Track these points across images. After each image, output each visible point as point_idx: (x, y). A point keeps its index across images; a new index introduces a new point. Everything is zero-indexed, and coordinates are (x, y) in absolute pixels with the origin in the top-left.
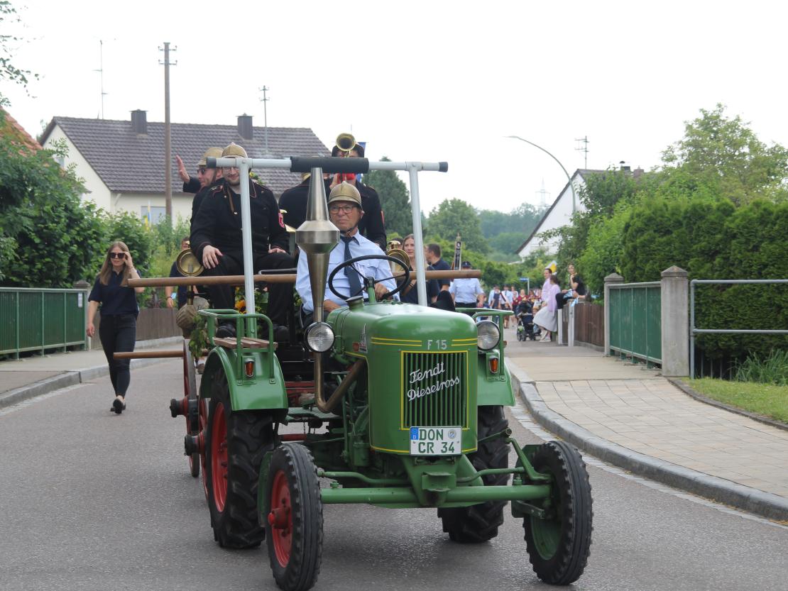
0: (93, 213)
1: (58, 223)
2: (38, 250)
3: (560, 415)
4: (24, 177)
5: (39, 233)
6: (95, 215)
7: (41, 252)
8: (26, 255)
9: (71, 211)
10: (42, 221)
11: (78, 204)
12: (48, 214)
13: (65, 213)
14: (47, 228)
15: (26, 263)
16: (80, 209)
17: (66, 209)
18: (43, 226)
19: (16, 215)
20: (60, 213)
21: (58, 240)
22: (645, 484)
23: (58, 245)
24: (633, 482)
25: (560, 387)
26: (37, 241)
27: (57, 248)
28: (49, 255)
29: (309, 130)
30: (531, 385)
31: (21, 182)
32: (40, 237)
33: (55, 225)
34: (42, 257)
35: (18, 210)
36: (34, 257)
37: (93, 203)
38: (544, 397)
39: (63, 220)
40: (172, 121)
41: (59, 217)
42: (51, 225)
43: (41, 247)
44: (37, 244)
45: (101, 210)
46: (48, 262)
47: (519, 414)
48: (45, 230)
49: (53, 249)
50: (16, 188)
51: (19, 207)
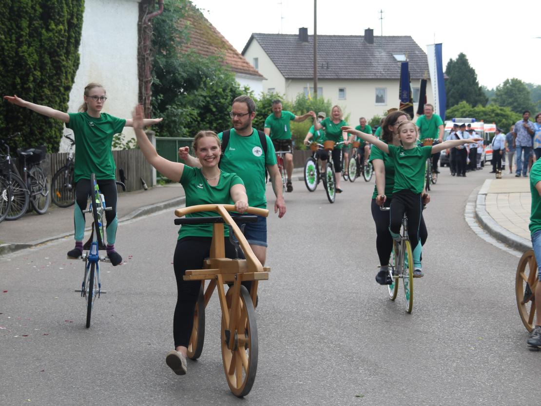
0: (247, 93)
1: (226, 99)
2: (214, 115)
3: (488, 213)
4: (200, 73)
5: (215, 105)
6: (249, 95)
7: (216, 117)
8: (208, 119)
9: (235, 92)
10: (217, 98)
11: (239, 88)
12: (220, 94)
13: (230, 93)
14: (220, 102)
15: (207, 123)
16: (241, 91)
17: (231, 91)
18: (217, 101)
19: (196, 95)
20: (227, 93)
21: (226, 110)
22: (510, 253)
23: (226, 113)
24: (505, 252)
25: (501, 196)
26: (214, 110)
27: (225, 115)
28: (221, 118)
29: (410, 37)
30: (484, 196)
31: (199, 75)
32: (216, 108)
33: (224, 100)
34: (217, 119)
35: (196, 93)
36: (212, 119)
37: (248, 87)
38: (487, 203)
39: (229, 98)
40: (318, 33)
41: (227, 96)
42: (222, 101)
43: (216, 113)
44: (214, 112)
45: (253, 91)
46: (220, 123)
47: (469, 213)
48: (218, 104)
49: (223, 115)
50: (196, 79)
51: (197, 91)
